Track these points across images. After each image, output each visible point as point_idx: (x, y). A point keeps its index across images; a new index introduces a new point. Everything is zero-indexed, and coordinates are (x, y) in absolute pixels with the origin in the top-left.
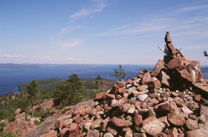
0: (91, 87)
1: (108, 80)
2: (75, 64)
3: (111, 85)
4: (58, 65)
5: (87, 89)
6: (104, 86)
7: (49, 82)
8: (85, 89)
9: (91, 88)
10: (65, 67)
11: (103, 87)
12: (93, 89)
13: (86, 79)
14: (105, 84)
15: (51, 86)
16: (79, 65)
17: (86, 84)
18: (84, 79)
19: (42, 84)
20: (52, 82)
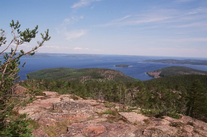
0: (96, 76)
1: (114, 71)
2: (83, 54)
3: (116, 76)
4: (67, 54)
5: (93, 78)
6: (110, 76)
7: (57, 71)
8: (91, 78)
9: (96, 78)
10: (73, 57)
11: (108, 77)
12: (99, 78)
13: (92, 69)
14: (110, 74)
15: (59, 75)
16: (87, 55)
17: (91, 74)
18: (91, 69)
19: (50, 73)
20: (60, 71)
